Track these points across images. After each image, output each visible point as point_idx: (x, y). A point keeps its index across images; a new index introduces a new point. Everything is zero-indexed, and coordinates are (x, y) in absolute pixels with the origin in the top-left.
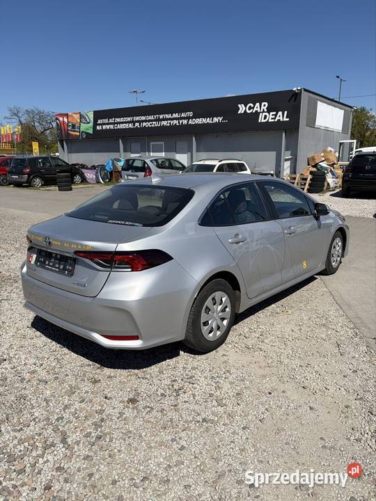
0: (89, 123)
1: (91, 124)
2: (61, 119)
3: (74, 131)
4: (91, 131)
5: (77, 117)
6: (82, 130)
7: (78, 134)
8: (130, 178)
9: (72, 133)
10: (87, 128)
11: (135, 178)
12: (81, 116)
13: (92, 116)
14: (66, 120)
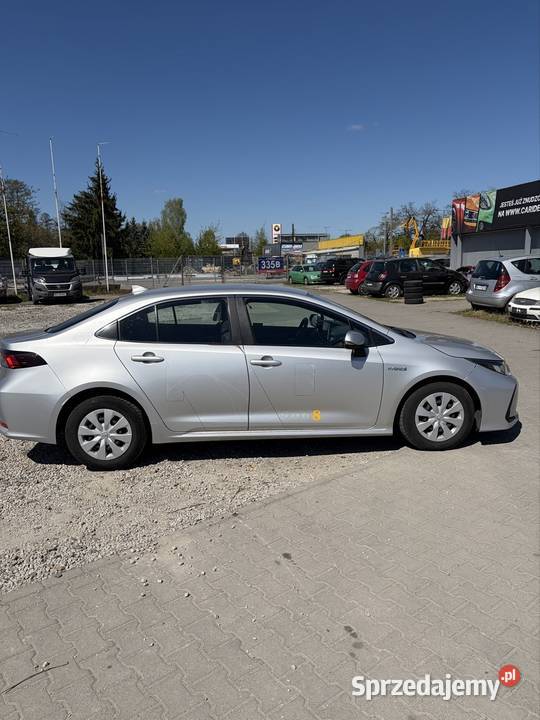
0: (489, 208)
1: (492, 209)
2: (458, 206)
3: (471, 221)
4: (490, 221)
5: (476, 201)
6: (480, 219)
7: (475, 225)
8: (479, 287)
9: (468, 224)
10: (486, 216)
11: (484, 288)
12: (482, 200)
13: (495, 197)
14: (463, 206)
